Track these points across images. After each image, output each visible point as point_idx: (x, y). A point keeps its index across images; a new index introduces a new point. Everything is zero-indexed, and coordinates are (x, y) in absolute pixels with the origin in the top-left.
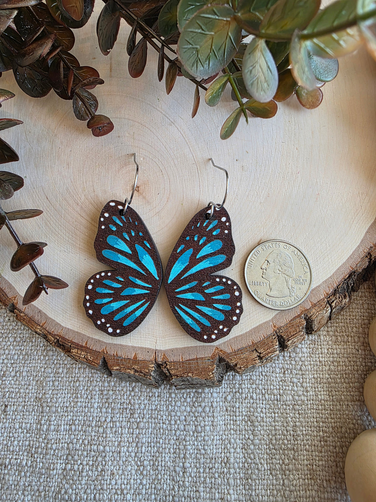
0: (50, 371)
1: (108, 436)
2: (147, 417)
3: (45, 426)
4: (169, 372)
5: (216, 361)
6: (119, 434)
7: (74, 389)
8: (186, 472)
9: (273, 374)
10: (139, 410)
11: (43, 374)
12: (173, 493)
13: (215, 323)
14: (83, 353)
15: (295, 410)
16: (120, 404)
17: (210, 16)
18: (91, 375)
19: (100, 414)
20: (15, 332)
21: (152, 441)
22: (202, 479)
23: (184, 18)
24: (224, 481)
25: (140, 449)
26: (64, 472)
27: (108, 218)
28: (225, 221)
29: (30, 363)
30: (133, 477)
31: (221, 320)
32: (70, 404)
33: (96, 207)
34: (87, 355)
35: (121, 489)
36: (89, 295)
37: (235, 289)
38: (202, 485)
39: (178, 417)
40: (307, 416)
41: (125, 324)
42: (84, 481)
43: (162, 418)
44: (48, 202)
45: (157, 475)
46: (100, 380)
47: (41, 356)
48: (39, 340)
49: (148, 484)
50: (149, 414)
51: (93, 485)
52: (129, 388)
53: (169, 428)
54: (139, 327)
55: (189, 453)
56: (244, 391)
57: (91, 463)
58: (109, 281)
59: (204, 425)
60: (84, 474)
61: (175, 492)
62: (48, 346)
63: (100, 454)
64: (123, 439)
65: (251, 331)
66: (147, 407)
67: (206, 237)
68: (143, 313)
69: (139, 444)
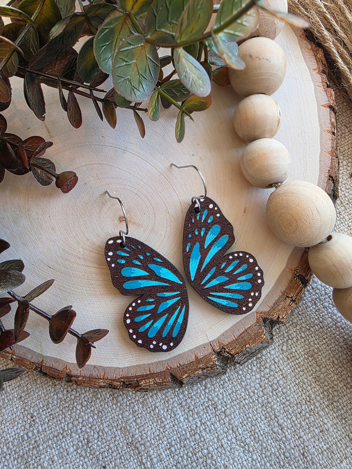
0: (127, 414)
1: (205, 437)
2: (229, 402)
3: (148, 463)
4: (230, 354)
5: (262, 323)
6: (214, 431)
7: (156, 416)
8: (283, 428)
9: (307, 309)
10: (219, 401)
11: (122, 420)
12: (282, 451)
13: (246, 294)
14: (151, 380)
15: (338, 327)
16: (201, 405)
17: (127, 48)
18: (164, 396)
19: (189, 424)
20: (78, 398)
21: (243, 419)
22: (299, 425)
23: (102, 60)
24: (315, 416)
25: (237, 432)
27: (113, 255)
28: (213, 207)
29: (106, 418)
30: (243, 458)
31: (250, 288)
32: (159, 431)
33: (97, 252)
34: (155, 380)
36: (131, 328)
37: (248, 258)
38: (301, 431)
39: (253, 387)
40: (349, 327)
41: (174, 336)
43: (241, 396)
44: (52, 270)
45: (262, 445)
46: (174, 396)
47: (112, 406)
48: (104, 393)
49: (259, 457)
50: (229, 399)
52: (201, 388)
53: (251, 401)
54: (186, 332)
55: (277, 410)
56: (293, 336)
58: (142, 307)
59: (277, 381)
61: (283, 450)
62: (114, 394)
63: (207, 457)
64: (219, 433)
65: (276, 284)
66: (225, 395)
67: (204, 228)
68: (184, 318)
69: (234, 429)
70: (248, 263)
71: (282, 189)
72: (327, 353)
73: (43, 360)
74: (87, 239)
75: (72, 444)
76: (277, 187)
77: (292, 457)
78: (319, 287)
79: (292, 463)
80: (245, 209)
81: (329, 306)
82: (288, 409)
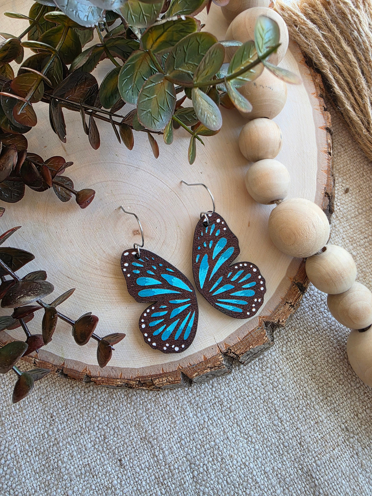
0: (141, 412)
1: (213, 431)
2: (234, 399)
3: (161, 455)
4: (236, 354)
5: (264, 327)
6: (220, 425)
7: (168, 413)
8: (283, 421)
9: (305, 314)
10: (225, 398)
11: (136, 417)
12: (282, 441)
13: (250, 300)
14: (164, 379)
15: (332, 330)
16: (208, 403)
17: (150, 86)
18: (175, 395)
19: (198, 420)
20: (95, 399)
21: (247, 414)
22: (296, 418)
23: (124, 91)
24: (311, 409)
25: (241, 426)
26: (194, 479)
27: (128, 266)
28: (220, 222)
29: (121, 416)
30: (247, 449)
31: (253, 295)
32: (171, 426)
34: (168, 378)
35: (243, 463)
36: (146, 333)
37: (252, 268)
38: (298, 422)
39: (256, 385)
40: (342, 329)
41: (185, 339)
42: (213, 475)
43: (245, 393)
44: (71, 280)
45: (263, 437)
46: (184, 394)
47: (127, 405)
48: (119, 393)
49: (260, 447)
50: (234, 397)
51: (221, 474)
52: (208, 387)
53: (254, 397)
54: (196, 335)
55: (277, 406)
56: (292, 338)
57: (211, 459)
58: (155, 313)
59: (277, 379)
60: (210, 470)
61: (282, 440)
62: (128, 394)
63: (214, 449)
64: (225, 427)
65: (276, 291)
66: (230, 393)
67: (212, 241)
68: (194, 322)
69: (238, 423)
70: (252, 272)
71: (283, 205)
72: (322, 353)
73: (64, 363)
74: (103, 251)
75: (90, 441)
76: (278, 204)
77: (291, 446)
78: (316, 294)
79: (290, 451)
80: (249, 223)
81: (324, 311)
82: (287, 404)
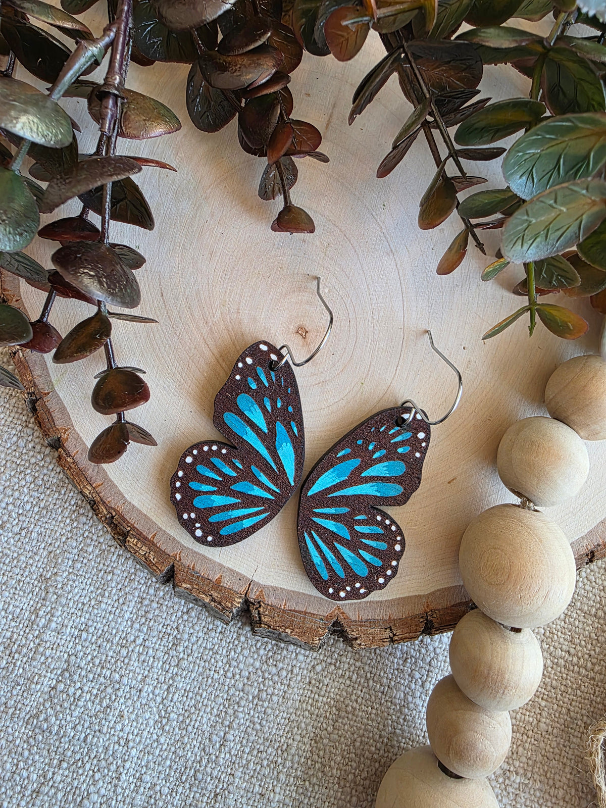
0: (74, 544)
1: (132, 663)
2: (196, 655)
3: (43, 620)
4: (260, 618)
5: (331, 625)
6: (148, 666)
7: (103, 582)
8: (225, 746)
9: (390, 657)
11: (62, 545)
12: (198, 767)
13: (351, 576)
14: (144, 548)
15: (401, 713)
16: (162, 625)
18: (133, 571)
19: (129, 629)
20: (38, 469)
21: (192, 690)
22: (244, 762)
24: (273, 773)
26: (52, 692)
27: (250, 366)
28: (422, 439)
29: (46, 523)
30: (149, 728)
31: (362, 576)
32: (90, 601)
33: (234, 337)
34: (149, 553)
35: (126, 739)
36: (184, 471)
37: (398, 541)
38: (241, 769)
39: (239, 670)
41: (222, 532)
42: (77, 712)
43: (215, 664)
45: (182, 737)
49: (166, 745)
50: (199, 653)
51: (88, 723)
52: (182, 607)
53: (221, 681)
55: (238, 722)
56: (342, 666)
57: (95, 691)
58: (220, 460)
59: (272, 693)
60: (81, 703)
62: (81, 507)
63: (112, 685)
64: (151, 674)
65: (394, 600)
66: (199, 643)
67: (385, 451)
68: (254, 525)
69: (171, 688)
70: (392, 546)
72: (359, 725)
73: (48, 394)
77: (202, 785)
79: (195, 789)
80: (453, 480)
81: (416, 680)
82: (252, 735)
